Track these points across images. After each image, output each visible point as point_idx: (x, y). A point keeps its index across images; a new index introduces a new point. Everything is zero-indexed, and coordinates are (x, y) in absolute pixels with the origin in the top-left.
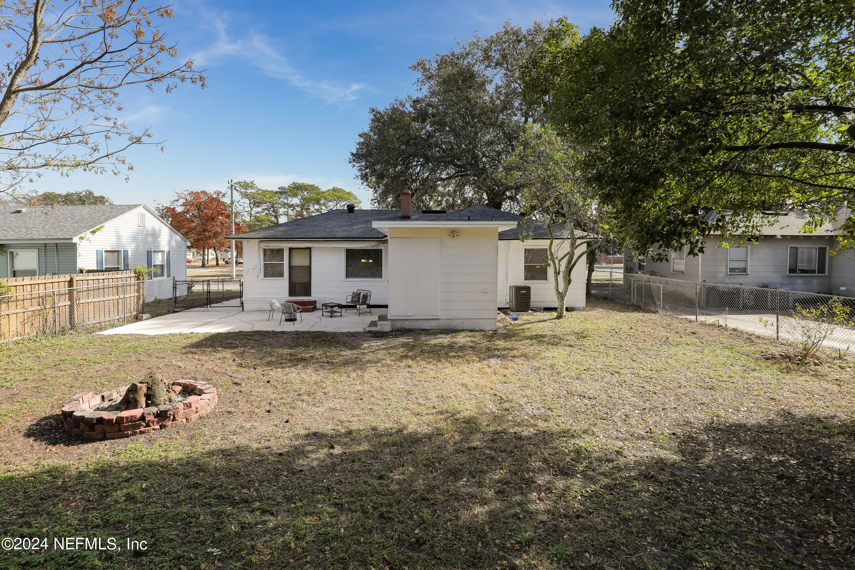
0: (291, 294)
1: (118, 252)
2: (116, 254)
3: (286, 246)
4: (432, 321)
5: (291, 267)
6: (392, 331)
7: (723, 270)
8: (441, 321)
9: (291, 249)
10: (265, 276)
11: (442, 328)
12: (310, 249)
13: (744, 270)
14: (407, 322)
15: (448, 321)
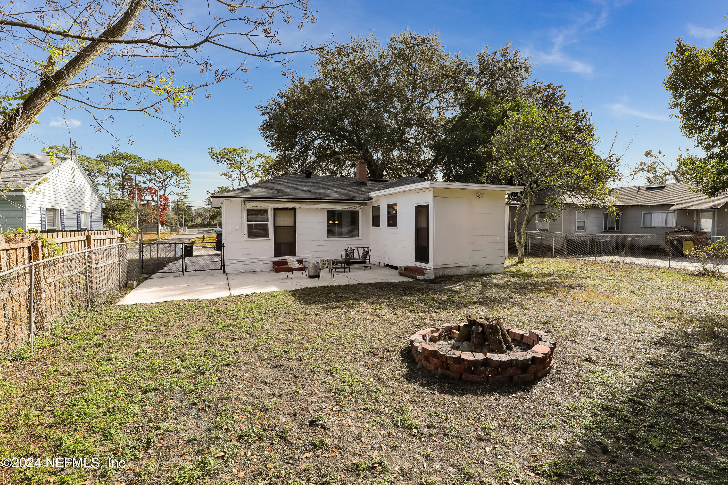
0: (276, 254)
1: (55, 210)
2: (52, 213)
3: (270, 206)
4: (463, 268)
5: (275, 228)
6: (435, 278)
7: (574, 228)
8: (469, 268)
9: (275, 210)
10: (249, 237)
11: (470, 273)
12: (294, 210)
13: (583, 228)
14: (446, 270)
15: (474, 267)
